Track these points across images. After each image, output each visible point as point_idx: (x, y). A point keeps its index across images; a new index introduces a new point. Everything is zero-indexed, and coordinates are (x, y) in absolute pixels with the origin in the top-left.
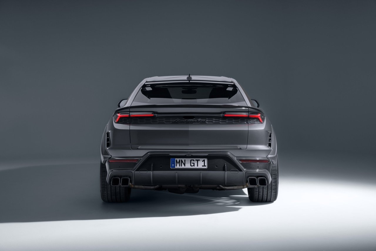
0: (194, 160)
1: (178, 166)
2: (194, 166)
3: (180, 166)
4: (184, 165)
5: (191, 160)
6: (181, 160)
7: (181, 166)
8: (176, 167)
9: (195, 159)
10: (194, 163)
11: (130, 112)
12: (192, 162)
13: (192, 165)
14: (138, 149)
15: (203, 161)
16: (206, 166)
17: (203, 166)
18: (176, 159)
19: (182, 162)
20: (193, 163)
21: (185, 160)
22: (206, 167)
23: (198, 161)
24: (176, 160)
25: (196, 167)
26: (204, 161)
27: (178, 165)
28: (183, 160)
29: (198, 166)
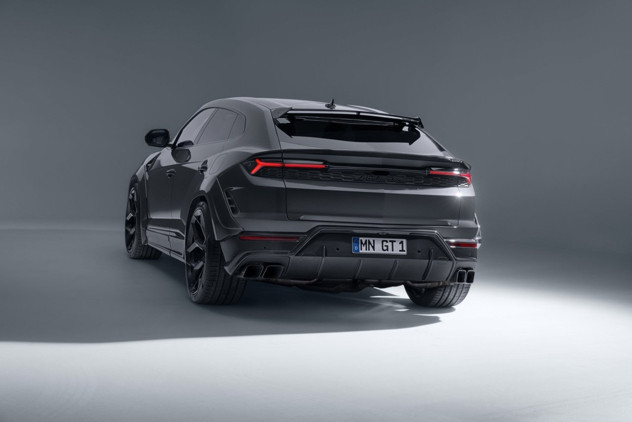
0: (387, 242)
1: (363, 250)
2: (388, 251)
3: (366, 250)
4: (373, 248)
5: (383, 241)
6: (369, 240)
7: (369, 250)
8: (360, 251)
9: (388, 240)
10: (387, 246)
11: (282, 158)
12: (385, 244)
13: (385, 248)
14: (299, 220)
15: (400, 243)
16: (404, 251)
17: (400, 251)
18: (360, 238)
19: (370, 243)
20: (385, 246)
21: (374, 241)
22: (405, 253)
23: (392, 242)
24: (361, 240)
25: (390, 252)
26: (402, 243)
27: (364, 248)
28: (371, 240)
29: (393, 251)
